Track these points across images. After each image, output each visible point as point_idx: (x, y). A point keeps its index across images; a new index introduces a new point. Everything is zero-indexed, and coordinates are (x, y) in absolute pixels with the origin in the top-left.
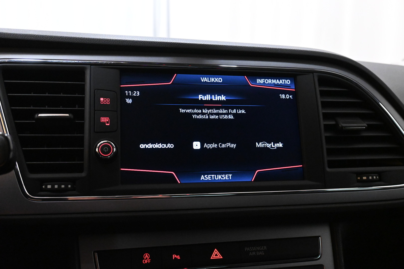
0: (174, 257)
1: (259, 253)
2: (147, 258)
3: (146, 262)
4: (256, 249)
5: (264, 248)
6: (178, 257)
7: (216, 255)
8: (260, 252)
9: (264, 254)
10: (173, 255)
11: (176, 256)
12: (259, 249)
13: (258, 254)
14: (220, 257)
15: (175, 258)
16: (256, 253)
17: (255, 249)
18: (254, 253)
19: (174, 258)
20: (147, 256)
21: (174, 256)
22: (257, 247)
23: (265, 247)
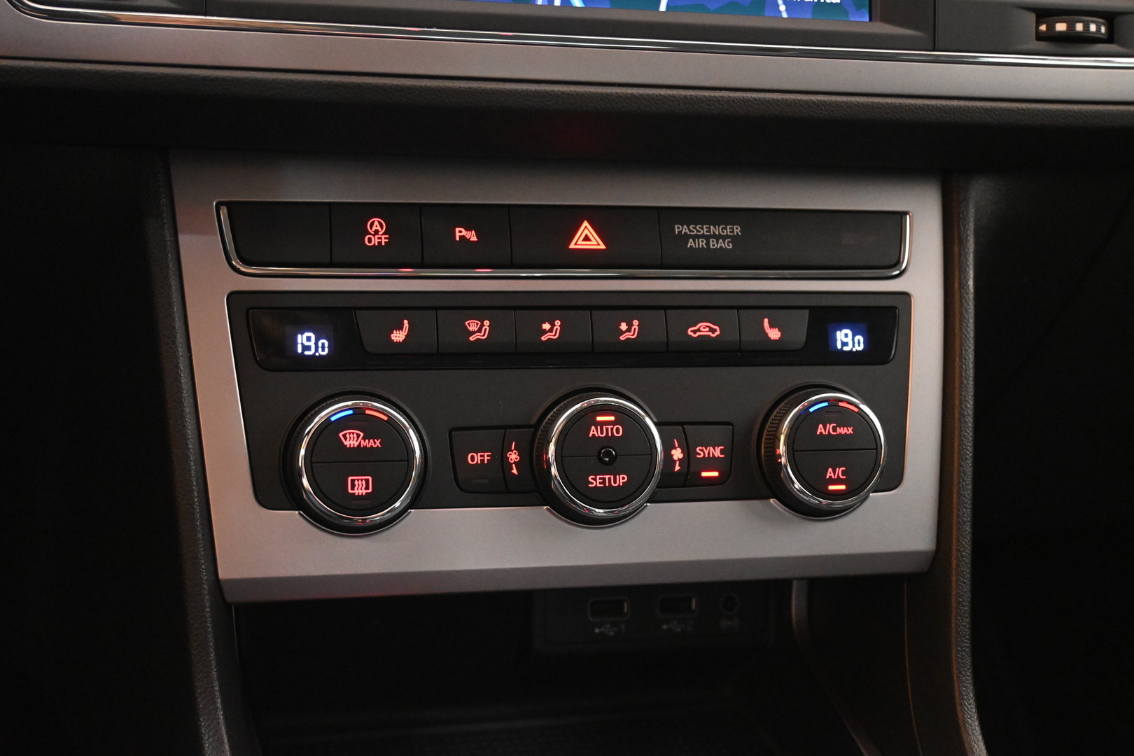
0: (458, 234)
1: (717, 243)
2: (376, 232)
3: (375, 241)
4: (709, 231)
5: (733, 232)
6: (472, 236)
7: (587, 238)
8: (721, 240)
9: (731, 247)
10: (457, 230)
11: (464, 233)
12: (717, 233)
13: (714, 245)
14: (599, 244)
15: (462, 238)
16: (708, 244)
17: (705, 230)
18: (702, 243)
19: (460, 236)
20: (376, 226)
21: (460, 232)
22: (712, 227)
23: (737, 228)
